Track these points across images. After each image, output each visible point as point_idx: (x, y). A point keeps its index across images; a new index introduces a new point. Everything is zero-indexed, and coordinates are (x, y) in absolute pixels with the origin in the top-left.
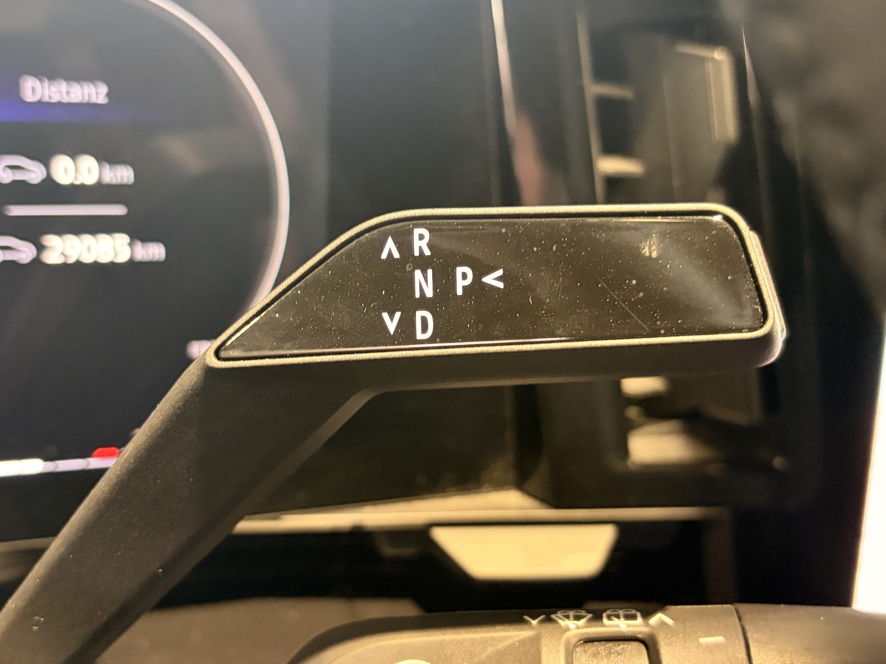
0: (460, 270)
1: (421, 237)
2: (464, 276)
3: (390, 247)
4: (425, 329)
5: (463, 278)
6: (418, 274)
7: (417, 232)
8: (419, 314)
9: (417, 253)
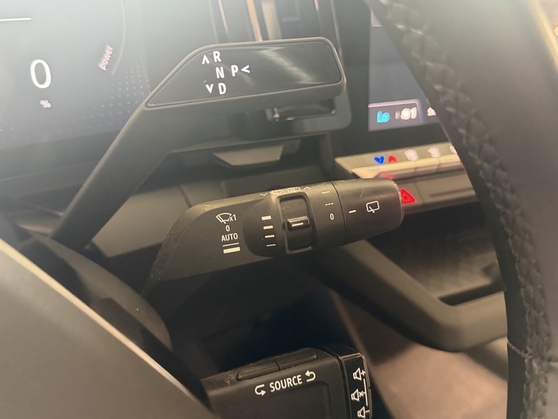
0: (233, 67)
1: (217, 55)
2: (235, 69)
3: (205, 60)
4: (223, 90)
5: (234, 70)
6: (217, 69)
7: (215, 53)
8: (220, 85)
9: (216, 61)
